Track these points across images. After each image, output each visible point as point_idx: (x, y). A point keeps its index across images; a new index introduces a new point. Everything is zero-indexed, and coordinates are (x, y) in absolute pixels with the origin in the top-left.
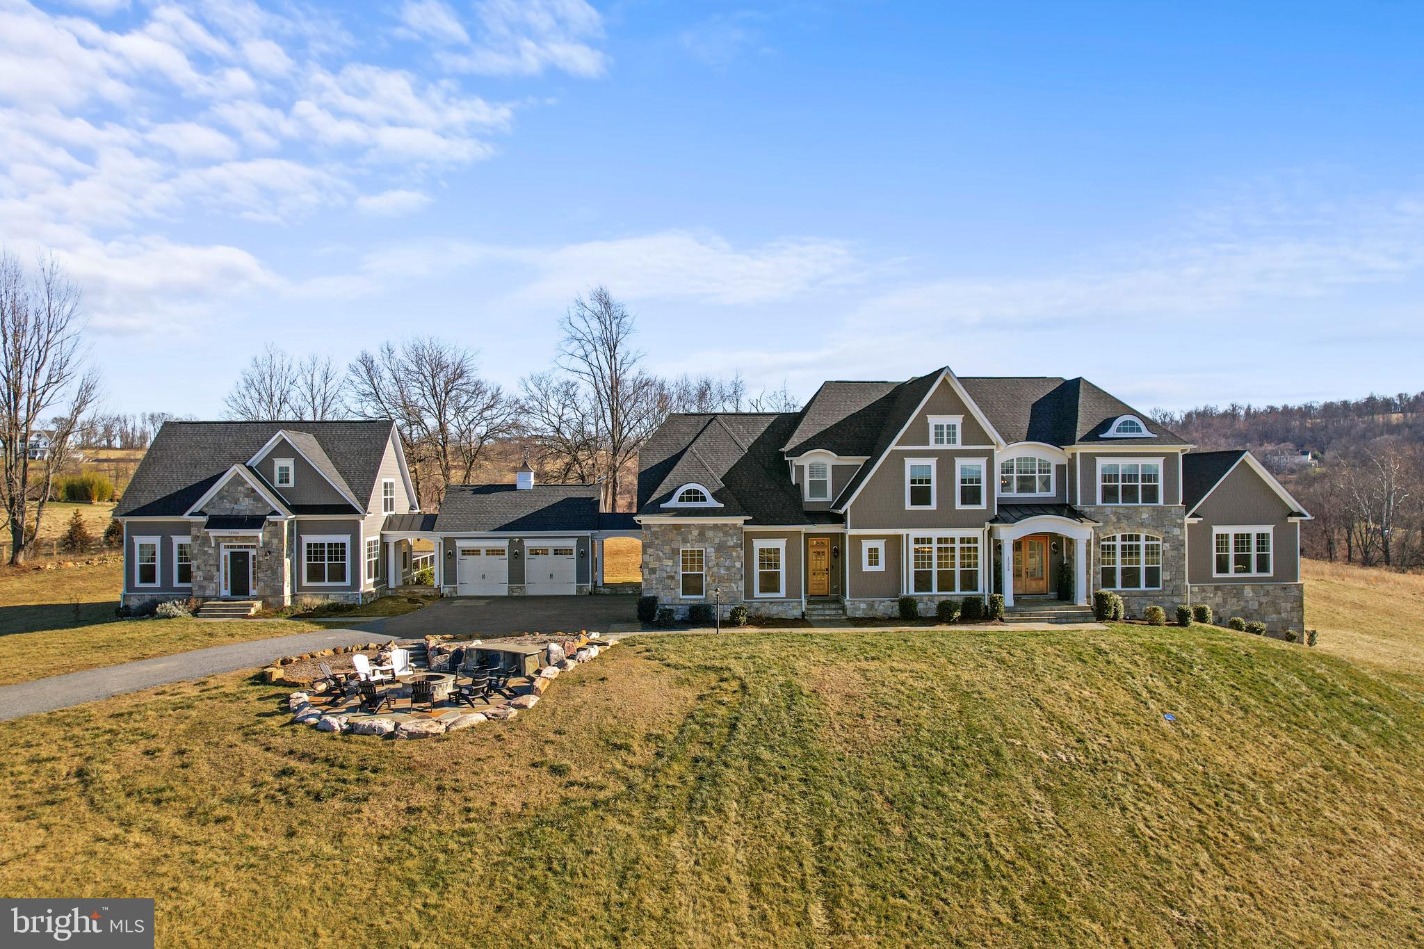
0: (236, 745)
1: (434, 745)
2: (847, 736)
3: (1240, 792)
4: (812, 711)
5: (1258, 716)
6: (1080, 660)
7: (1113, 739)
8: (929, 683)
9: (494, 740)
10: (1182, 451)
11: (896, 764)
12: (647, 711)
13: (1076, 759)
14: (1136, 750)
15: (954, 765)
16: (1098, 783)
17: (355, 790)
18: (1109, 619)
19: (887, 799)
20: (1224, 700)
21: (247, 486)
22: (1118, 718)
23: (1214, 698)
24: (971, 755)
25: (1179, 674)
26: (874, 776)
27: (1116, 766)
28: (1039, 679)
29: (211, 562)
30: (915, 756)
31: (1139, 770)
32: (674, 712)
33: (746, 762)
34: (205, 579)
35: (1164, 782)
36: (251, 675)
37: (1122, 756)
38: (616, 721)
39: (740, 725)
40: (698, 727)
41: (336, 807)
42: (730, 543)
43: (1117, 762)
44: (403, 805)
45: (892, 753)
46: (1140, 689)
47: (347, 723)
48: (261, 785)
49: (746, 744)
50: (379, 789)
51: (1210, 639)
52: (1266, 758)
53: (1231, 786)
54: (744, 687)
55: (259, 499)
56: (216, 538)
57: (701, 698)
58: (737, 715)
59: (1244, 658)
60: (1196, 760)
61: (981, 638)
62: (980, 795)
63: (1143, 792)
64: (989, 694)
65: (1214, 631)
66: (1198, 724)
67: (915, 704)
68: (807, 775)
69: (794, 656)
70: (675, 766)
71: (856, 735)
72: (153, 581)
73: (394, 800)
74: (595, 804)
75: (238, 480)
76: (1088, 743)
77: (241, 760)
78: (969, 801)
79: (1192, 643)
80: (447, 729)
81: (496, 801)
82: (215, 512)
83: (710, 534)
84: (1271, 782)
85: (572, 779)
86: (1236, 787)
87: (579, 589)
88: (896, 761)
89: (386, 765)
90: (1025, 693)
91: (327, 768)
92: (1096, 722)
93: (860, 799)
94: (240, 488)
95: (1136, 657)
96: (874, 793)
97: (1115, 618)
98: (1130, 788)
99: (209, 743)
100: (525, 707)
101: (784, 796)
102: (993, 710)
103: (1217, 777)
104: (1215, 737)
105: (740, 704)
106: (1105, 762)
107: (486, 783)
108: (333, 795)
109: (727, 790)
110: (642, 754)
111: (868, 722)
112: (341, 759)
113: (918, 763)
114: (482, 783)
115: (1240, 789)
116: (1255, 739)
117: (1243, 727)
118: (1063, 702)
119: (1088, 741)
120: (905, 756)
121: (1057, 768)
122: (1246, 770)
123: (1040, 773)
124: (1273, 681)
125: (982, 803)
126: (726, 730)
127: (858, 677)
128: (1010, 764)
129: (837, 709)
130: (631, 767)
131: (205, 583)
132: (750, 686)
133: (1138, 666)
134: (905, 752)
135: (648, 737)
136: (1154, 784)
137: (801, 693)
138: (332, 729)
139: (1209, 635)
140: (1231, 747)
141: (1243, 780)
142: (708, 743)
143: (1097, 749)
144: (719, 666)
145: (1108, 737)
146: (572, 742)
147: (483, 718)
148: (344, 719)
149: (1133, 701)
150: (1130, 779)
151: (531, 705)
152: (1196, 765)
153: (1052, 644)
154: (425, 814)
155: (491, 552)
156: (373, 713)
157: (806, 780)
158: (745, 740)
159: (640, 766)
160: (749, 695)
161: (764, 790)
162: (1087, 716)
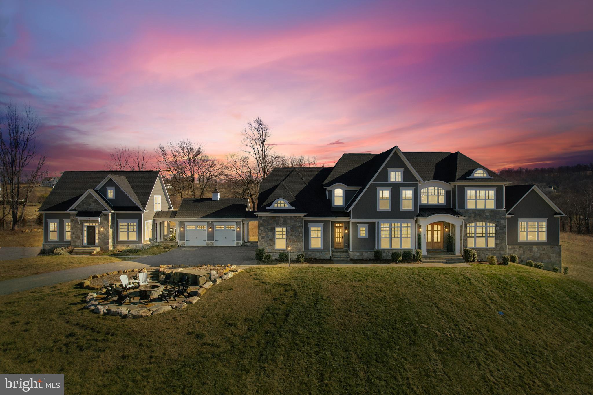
0: (54, 320)
1: (143, 322)
2: (342, 321)
3: (539, 356)
4: (326, 307)
5: (546, 313)
6: (457, 282)
7: (473, 325)
8: (384, 294)
9: (172, 320)
10: (505, 185)
11: (364, 337)
12: (248, 306)
13: (454, 335)
14: (485, 331)
15: (393, 338)
16: (465, 349)
17: (101, 345)
18: (471, 261)
19: (358, 356)
20: (528, 304)
21: (94, 198)
22: (475, 313)
23: (523, 303)
24: (402, 333)
25: (505, 290)
26: (353, 344)
27: (475, 340)
28: (437, 292)
29: (79, 231)
30: (374, 333)
31: (487, 342)
32: (261, 307)
33: (291, 334)
34: (76, 238)
35: (499, 349)
36: (77, 283)
37: (478, 334)
38: (232, 311)
39: (291, 315)
40: (270, 315)
41: (89, 354)
42: (298, 225)
43: (475, 337)
44: (121, 354)
45: (363, 331)
46: (486, 298)
47: (107, 310)
48: (57, 342)
49: (292, 325)
50: (112, 345)
51: (518, 272)
52: (551, 336)
53: (535, 353)
54: (295, 294)
55: (99, 204)
56: (81, 220)
57: (274, 300)
58: (290, 309)
59: (536, 282)
60: (516, 337)
61: (410, 271)
62: (405, 355)
63: (489, 355)
64: (413, 300)
65: (520, 268)
66: (516, 317)
67: (376, 305)
68: (320, 342)
69: (322, 279)
70: (256, 336)
71: (346, 321)
73: (117, 351)
74: (214, 356)
75: (90, 196)
76: (461, 327)
77: (53, 328)
78: (399, 359)
79: (510, 274)
80: (152, 314)
81: (166, 352)
82: (80, 209)
83: (289, 221)
84: (555, 350)
85: (205, 341)
86: (537, 353)
87: (237, 243)
88: (365, 335)
89: (119, 332)
90: (430, 299)
91: (91, 333)
92: (464, 315)
93: (345, 356)
94: (91, 199)
95: (484, 281)
96: (352, 353)
97: (474, 261)
98: (482, 352)
99: (42, 319)
100: (191, 303)
101: (307, 353)
102: (414, 309)
103: (527, 347)
104: (525, 324)
105: (292, 303)
106: (469, 337)
107: (163, 343)
108: (89, 348)
109: (279, 349)
110: (241, 329)
111: (353, 314)
112: (98, 329)
113: (375, 337)
114: (162, 343)
115: (540, 355)
116: (545, 326)
117: (538, 319)
118: (448, 304)
119: (460, 326)
120: (369, 333)
121: (445, 341)
122: (542, 343)
123: (436, 342)
124: (551, 294)
125: (406, 359)
126: (283, 317)
127: (350, 290)
128: (421, 338)
129: (339, 307)
130: (235, 336)
131: (76, 240)
132: (299, 294)
133: (485, 286)
134: (369, 330)
135: (246, 320)
136: (494, 350)
137: (322, 298)
138: (100, 312)
139: (518, 270)
140: (533, 330)
141: (541, 349)
142: (274, 324)
143: (465, 330)
144: (286, 283)
145: (470, 323)
146: (209, 322)
147: (170, 308)
148: (106, 307)
149: (482, 304)
150: (482, 347)
151: (194, 302)
152: (516, 340)
153: (444, 274)
154: (130, 359)
156: (121, 304)
157: (319, 345)
158: (292, 322)
159: (239, 335)
160: (297, 299)
161: (298, 350)
162: (460, 312)
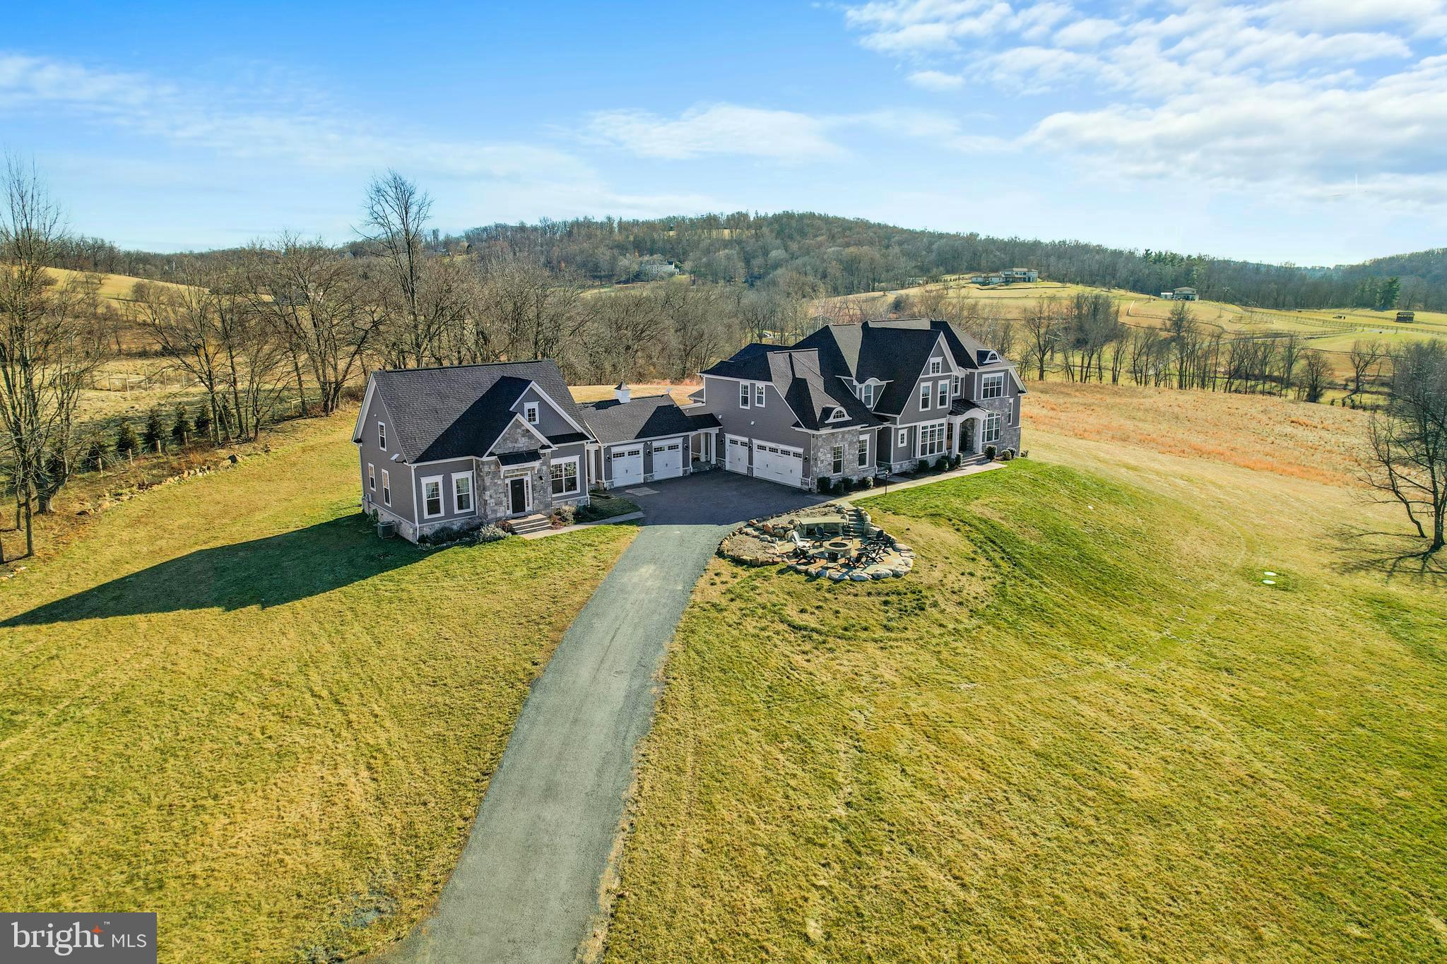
1: (919, 575)
9: (934, 568)
29: (500, 490)
34: (496, 504)
42: (854, 440)
50: (935, 599)
55: (531, 437)
56: (505, 472)
72: (438, 512)
75: (516, 424)
82: (503, 452)
83: (847, 436)
87: (685, 472)
94: (519, 431)
107: (962, 586)
131: (496, 508)
149: (1074, 502)
155: (631, 453)
160: (973, 526)
